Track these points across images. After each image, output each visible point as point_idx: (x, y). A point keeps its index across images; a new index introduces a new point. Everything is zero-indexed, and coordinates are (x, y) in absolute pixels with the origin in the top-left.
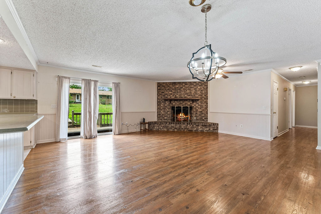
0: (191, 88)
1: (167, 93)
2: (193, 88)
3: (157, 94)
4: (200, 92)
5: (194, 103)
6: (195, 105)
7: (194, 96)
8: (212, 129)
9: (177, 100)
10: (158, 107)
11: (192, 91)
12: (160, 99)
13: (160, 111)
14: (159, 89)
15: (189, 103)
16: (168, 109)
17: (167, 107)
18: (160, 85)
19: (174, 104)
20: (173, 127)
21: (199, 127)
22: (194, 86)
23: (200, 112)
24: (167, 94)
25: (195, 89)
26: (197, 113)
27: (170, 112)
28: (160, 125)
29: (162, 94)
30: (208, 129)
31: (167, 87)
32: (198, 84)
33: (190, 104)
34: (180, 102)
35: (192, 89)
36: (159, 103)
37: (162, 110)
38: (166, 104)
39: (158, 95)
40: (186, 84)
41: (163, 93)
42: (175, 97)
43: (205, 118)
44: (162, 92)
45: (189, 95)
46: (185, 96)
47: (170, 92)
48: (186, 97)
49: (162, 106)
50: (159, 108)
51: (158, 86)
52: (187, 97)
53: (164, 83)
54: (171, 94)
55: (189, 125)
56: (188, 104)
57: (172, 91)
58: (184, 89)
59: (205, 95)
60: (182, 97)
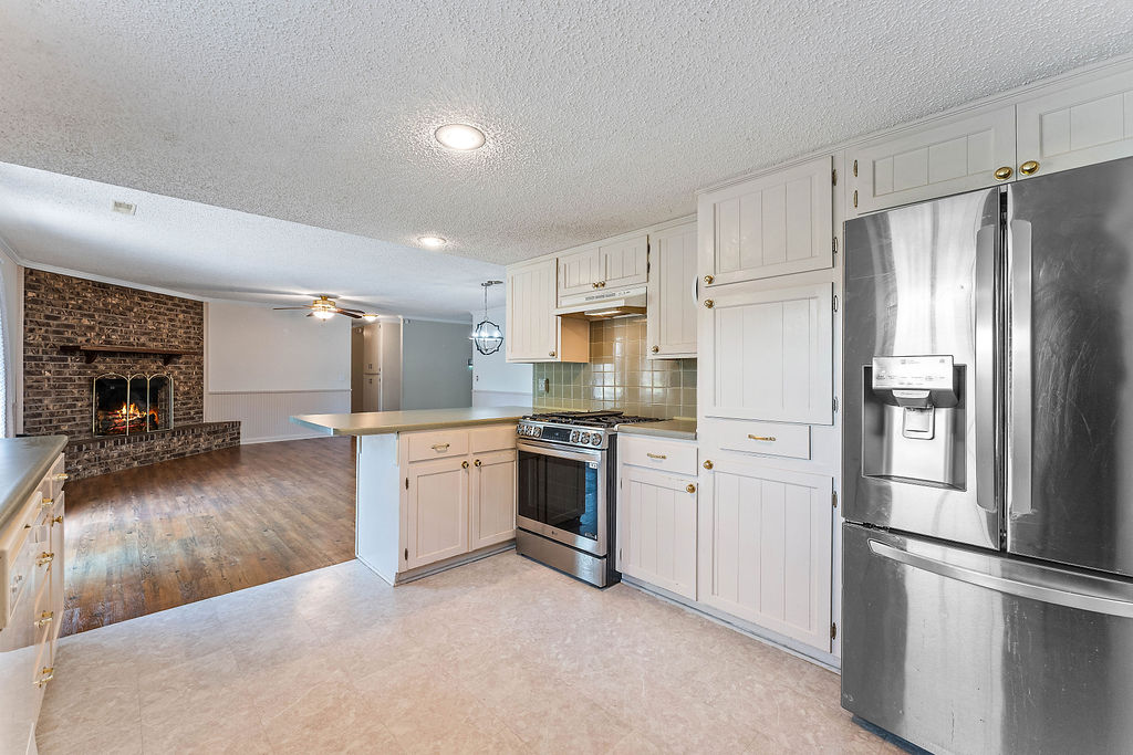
0: (159, 313)
1: (71, 321)
2: (166, 315)
3: (25, 323)
4: (185, 333)
5: (170, 367)
7: (168, 341)
8: (228, 440)
9: (112, 354)
10: (29, 383)
11: (162, 325)
12: (39, 345)
13: (40, 401)
14: (34, 301)
15: (154, 367)
16: (75, 391)
17: (71, 380)
18: (37, 281)
19: (102, 367)
20: (127, 454)
21: (202, 440)
22: (168, 309)
23: (184, 393)
24: (72, 327)
25: (171, 320)
27: (86, 402)
29: (49, 325)
30: (220, 440)
31: (71, 299)
32: (179, 306)
33: (157, 368)
34: (124, 361)
35: (161, 319)
36: (32, 365)
37: (47, 394)
38: (66, 366)
39: (28, 327)
40: (145, 300)
41: (56, 319)
42: (108, 342)
43: (197, 413)
44: (47, 317)
45: (154, 339)
46: (143, 339)
48: (144, 345)
49: (49, 379)
50: (31, 387)
51: (28, 287)
52: (148, 343)
53: (56, 276)
54: (91, 328)
56: (150, 370)
57: (92, 316)
59: (196, 343)
60: (131, 344)
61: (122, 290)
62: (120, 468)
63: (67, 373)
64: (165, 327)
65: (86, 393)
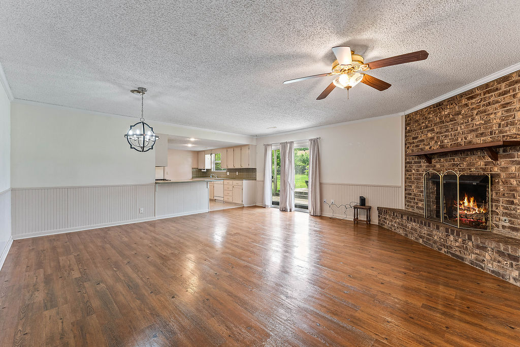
0: (489, 104)
1: (423, 137)
2: (497, 102)
3: (406, 144)
5: (503, 162)
6: (505, 169)
7: (501, 132)
9: (445, 155)
10: (407, 176)
11: (492, 116)
12: (410, 155)
13: (411, 186)
14: (409, 132)
15: (481, 163)
18: (410, 120)
19: (438, 166)
22: (501, 94)
24: (423, 141)
26: (512, 203)
29: (414, 143)
31: (423, 123)
33: (487, 164)
34: (454, 159)
35: (492, 109)
36: (408, 166)
37: (413, 183)
38: (421, 166)
39: (407, 146)
40: (472, 98)
41: (416, 138)
42: (442, 147)
44: (414, 138)
45: (482, 134)
46: (470, 137)
47: (430, 135)
48: (470, 142)
49: (414, 174)
50: (408, 178)
51: (407, 124)
52: (475, 139)
53: (416, 113)
54: (432, 138)
55: (452, 238)
56: (479, 164)
57: (433, 130)
58: (466, 116)
60: (459, 144)
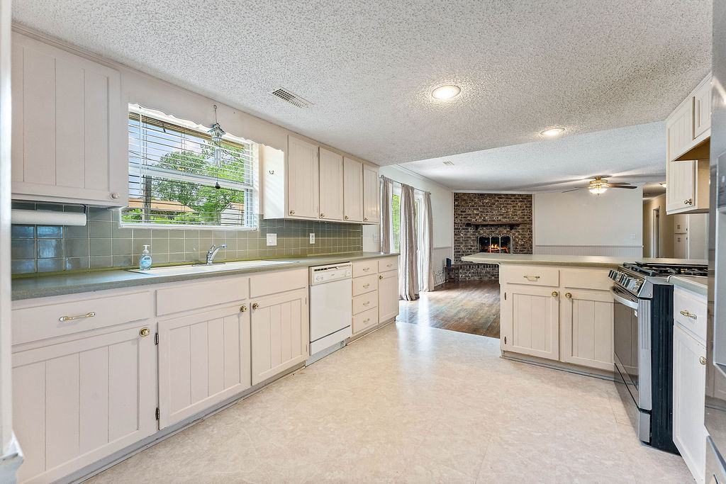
0: (508, 204)
1: (470, 212)
2: (511, 204)
3: (454, 215)
4: (522, 213)
5: (513, 231)
6: (514, 234)
7: (512, 218)
9: (486, 226)
10: (456, 239)
12: (459, 223)
14: (457, 206)
15: (505, 231)
17: (470, 237)
18: (458, 197)
19: (481, 232)
20: (489, 273)
22: (512, 201)
23: (521, 245)
24: (470, 215)
25: (513, 207)
28: (467, 270)
29: (462, 215)
31: (470, 203)
32: (518, 199)
33: (507, 232)
34: (491, 229)
35: (509, 206)
36: (457, 231)
37: (462, 243)
38: (468, 232)
39: (456, 216)
40: (501, 198)
41: (465, 212)
42: (484, 220)
44: (462, 212)
45: (505, 217)
46: (499, 218)
47: (475, 212)
48: (500, 220)
49: (462, 237)
51: (455, 200)
52: (502, 220)
53: (464, 194)
54: (477, 214)
56: (504, 232)
57: (478, 209)
59: (528, 218)
60: (494, 221)
61: (490, 195)
62: (486, 279)
63: (469, 235)
64: (511, 211)
65: (476, 244)
